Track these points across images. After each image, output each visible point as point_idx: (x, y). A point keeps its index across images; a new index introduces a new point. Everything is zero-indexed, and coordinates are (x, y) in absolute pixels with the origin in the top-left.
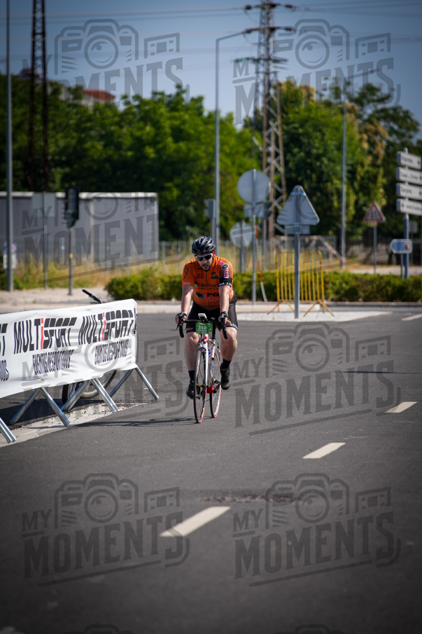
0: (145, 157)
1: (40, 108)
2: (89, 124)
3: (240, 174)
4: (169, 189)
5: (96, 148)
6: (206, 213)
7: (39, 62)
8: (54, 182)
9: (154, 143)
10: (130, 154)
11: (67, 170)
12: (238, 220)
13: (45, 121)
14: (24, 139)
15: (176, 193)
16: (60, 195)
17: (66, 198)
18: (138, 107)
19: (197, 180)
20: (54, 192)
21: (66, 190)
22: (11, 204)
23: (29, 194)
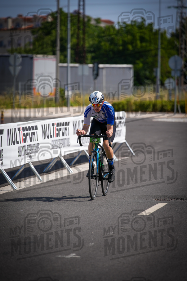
0: (128, 49)
1: (82, 27)
2: (103, 35)
3: (169, 57)
4: (138, 64)
5: (105, 45)
6: (154, 74)
7: (82, 7)
8: (87, 59)
9: (132, 43)
10: (121, 48)
11: (93, 54)
12: (168, 77)
13: (84, 33)
14: (75, 40)
15: (141, 65)
16: (91, 65)
17: (93, 67)
18: (125, 28)
19: (150, 60)
20: (87, 64)
21: (93, 63)
22: (69, 69)
23: (77, 65)
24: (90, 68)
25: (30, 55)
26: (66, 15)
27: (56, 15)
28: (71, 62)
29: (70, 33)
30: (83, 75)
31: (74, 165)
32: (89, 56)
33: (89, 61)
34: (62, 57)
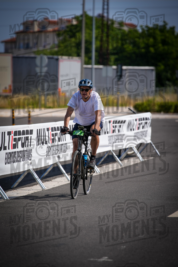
0: (149, 52)
1: (106, 30)
2: (126, 37)
4: (159, 66)
5: (129, 48)
6: (176, 75)
7: (106, 11)
8: (111, 61)
9: (153, 46)
10: (143, 50)
11: (116, 56)
13: (108, 36)
14: (98, 43)
15: (162, 67)
16: (115, 67)
17: (117, 69)
18: (147, 31)
19: (171, 62)
20: (111, 65)
21: (117, 65)
22: (94, 71)
23: (101, 66)
24: (114, 69)
25: (55, 57)
26: (91, 19)
27: (80, 18)
28: (96, 64)
29: (94, 36)
30: (107, 77)
31: (101, 165)
32: (112, 58)
33: (112, 63)
34: (87, 59)
